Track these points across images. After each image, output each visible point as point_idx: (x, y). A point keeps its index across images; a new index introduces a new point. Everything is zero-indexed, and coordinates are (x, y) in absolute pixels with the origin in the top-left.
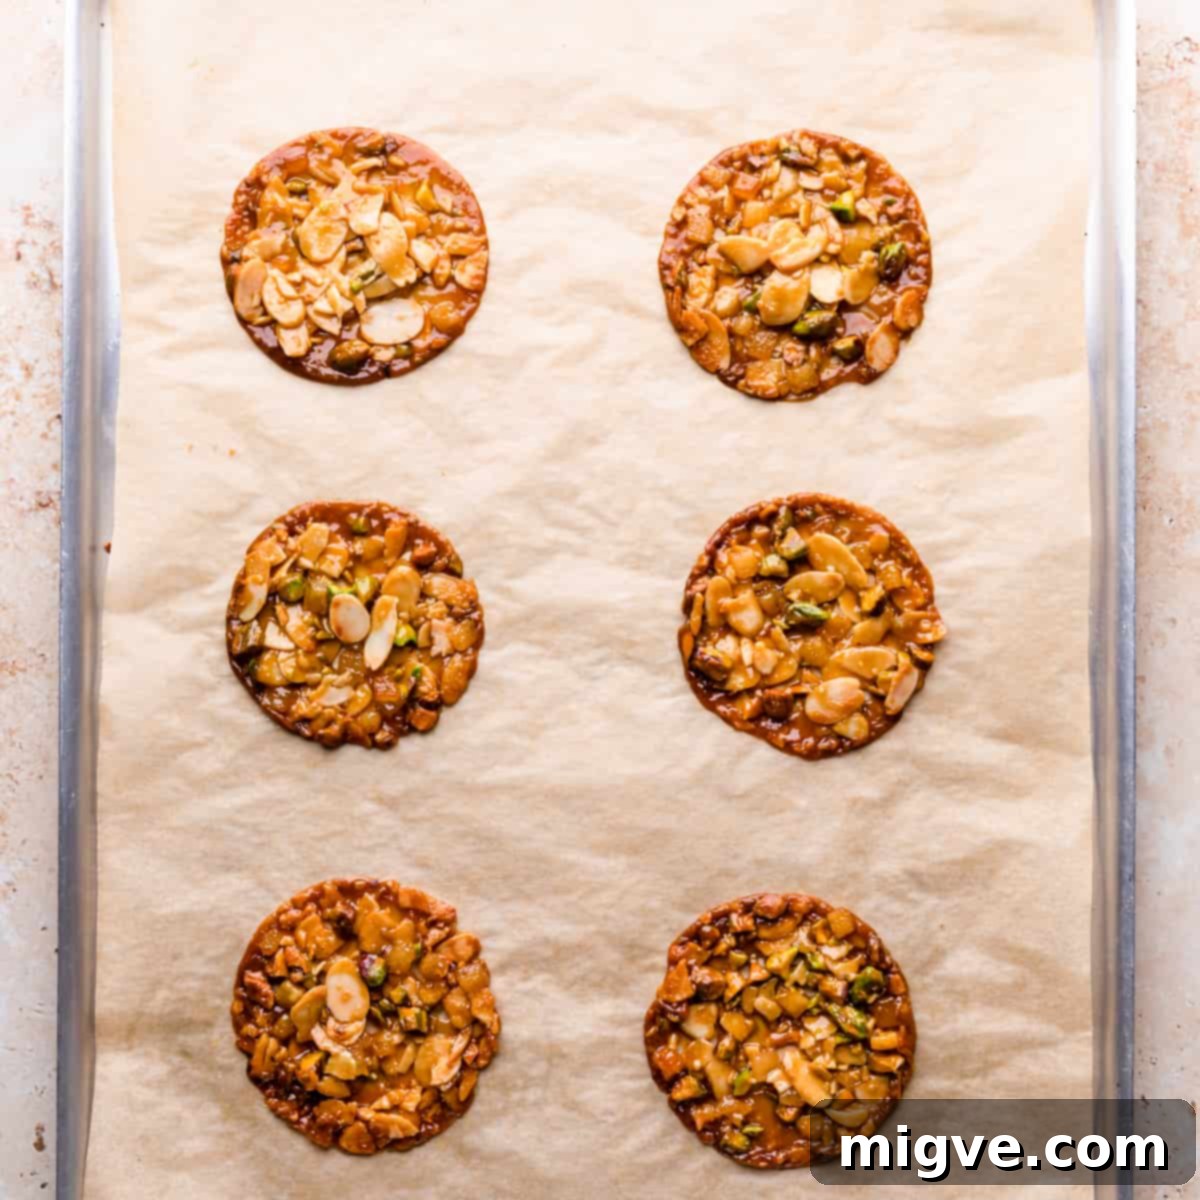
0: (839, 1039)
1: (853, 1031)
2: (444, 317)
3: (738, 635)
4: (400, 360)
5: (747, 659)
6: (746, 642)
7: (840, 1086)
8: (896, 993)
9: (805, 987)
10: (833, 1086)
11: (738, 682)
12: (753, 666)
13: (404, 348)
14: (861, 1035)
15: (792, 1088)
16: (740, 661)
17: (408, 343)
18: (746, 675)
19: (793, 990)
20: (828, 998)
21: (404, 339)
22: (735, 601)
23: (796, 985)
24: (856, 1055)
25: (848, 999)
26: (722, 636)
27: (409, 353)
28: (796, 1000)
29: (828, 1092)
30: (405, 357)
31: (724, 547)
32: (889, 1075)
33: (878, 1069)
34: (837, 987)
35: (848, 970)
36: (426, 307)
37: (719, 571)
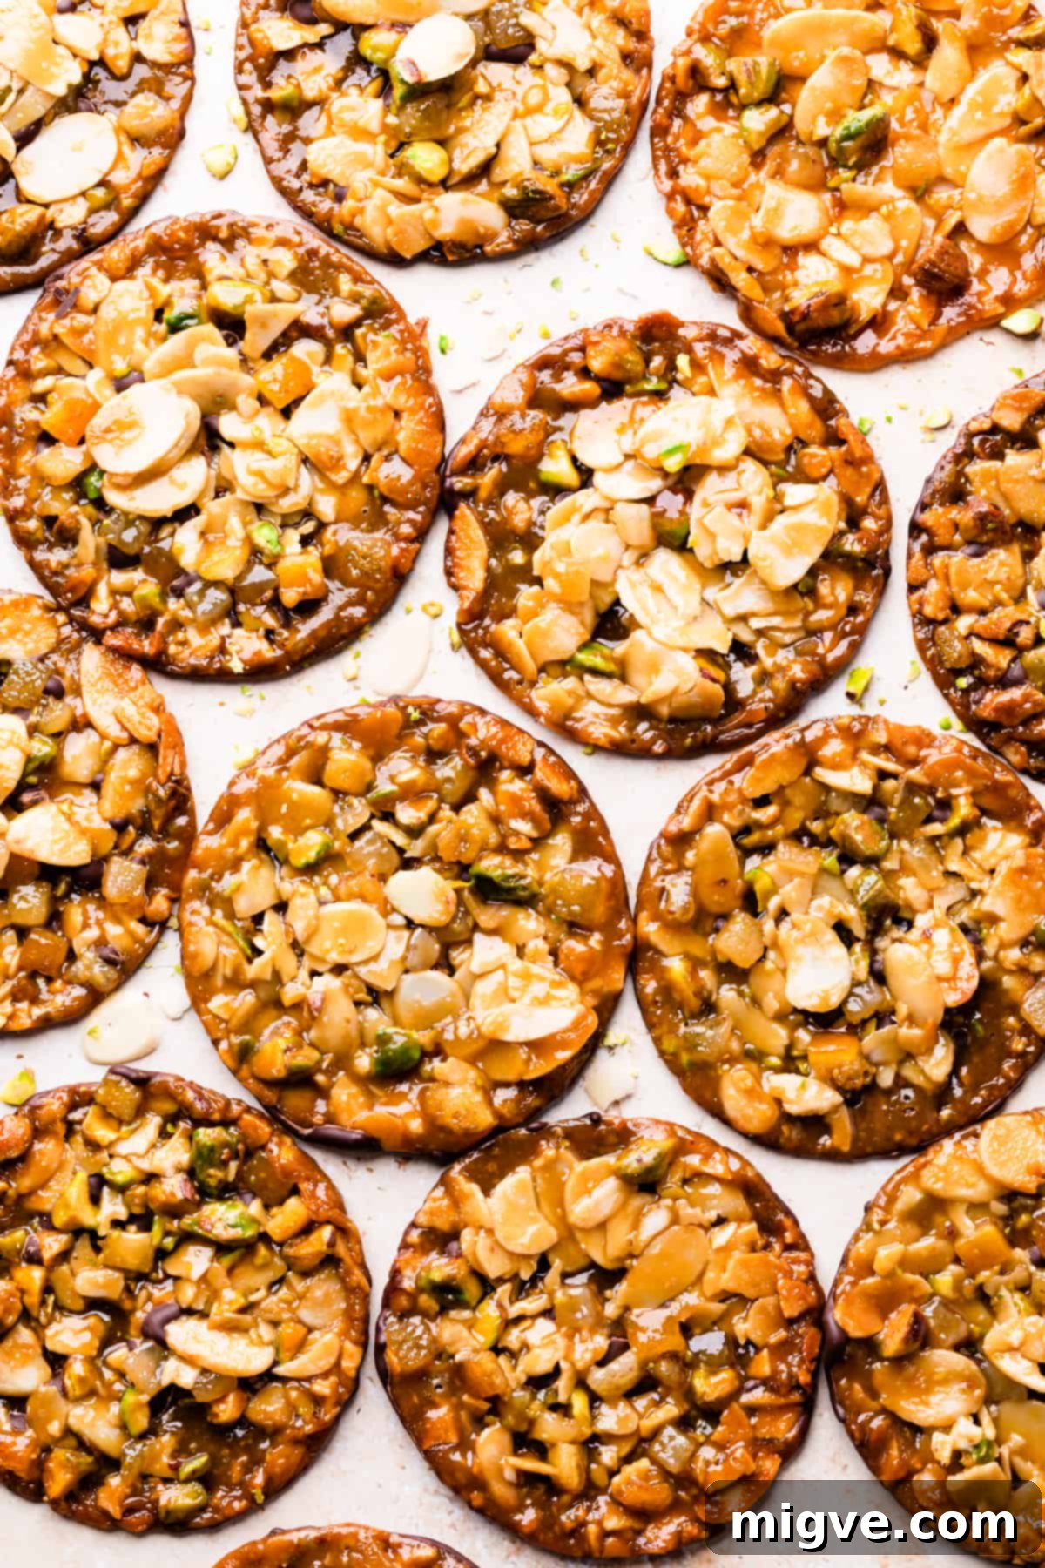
0: (227, 1260)
1: (237, 1233)
2: (146, 121)
3: (811, 246)
4: (102, 213)
5: (853, 260)
6: (830, 244)
7: (275, 1324)
8: (263, 1141)
9: (132, 1218)
10: (266, 1332)
11: (868, 299)
12: (867, 260)
13: (101, 193)
14: (250, 1233)
15: (205, 1371)
16: (847, 270)
17: (103, 183)
18: (869, 280)
19: (116, 1233)
20: (174, 1211)
21: (96, 178)
22: (762, 212)
23: (117, 1224)
24: (265, 1266)
25: (204, 1193)
26: (793, 267)
27: (109, 198)
28: (133, 1244)
29: (262, 1343)
30: (107, 206)
31: (681, 168)
32: (329, 1261)
33: (307, 1264)
34: (174, 1187)
35: (174, 1155)
36: (112, 115)
37: (707, 200)
